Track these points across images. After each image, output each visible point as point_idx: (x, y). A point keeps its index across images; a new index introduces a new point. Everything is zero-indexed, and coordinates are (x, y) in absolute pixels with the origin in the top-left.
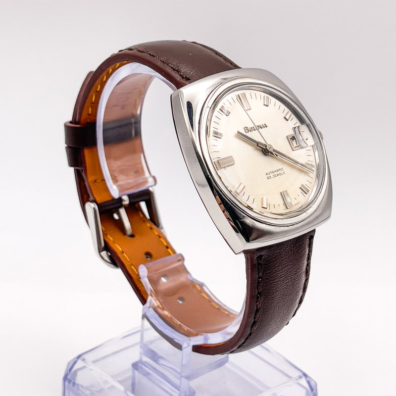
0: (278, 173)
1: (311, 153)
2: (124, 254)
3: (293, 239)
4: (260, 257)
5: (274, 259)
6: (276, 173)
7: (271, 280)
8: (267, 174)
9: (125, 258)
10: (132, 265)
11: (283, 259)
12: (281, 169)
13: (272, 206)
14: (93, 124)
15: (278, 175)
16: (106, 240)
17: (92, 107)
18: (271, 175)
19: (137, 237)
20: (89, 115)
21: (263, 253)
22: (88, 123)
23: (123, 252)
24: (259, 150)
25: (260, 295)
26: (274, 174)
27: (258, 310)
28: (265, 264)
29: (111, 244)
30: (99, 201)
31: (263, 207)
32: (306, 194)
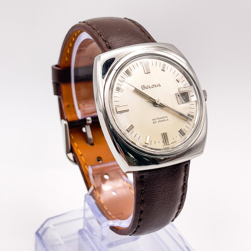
0: (163, 119)
1: (194, 106)
2: (82, 157)
3: (171, 166)
4: (142, 177)
5: (153, 179)
6: (161, 120)
7: (151, 193)
8: (153, 120)
9: (82, 159)
10: (86, 165)
11: (161, 179)
12: (166, 117)
13: (153, 142)
14: (69, 68)
15: (162, 121)
16: (73, 145)
17: (68, 57)
18: (157, 121)
19: (95, 145)
20: (66, 62)
21: (144, 175)
22: (66, 67)
23: (82, 155)
24: (151, 102)
25: (143, 202)
26: (159, 120)
27: (142, 212)
28: (146, 182)
29: (75, 149)
30: (69, 119)
31: (145, 143)
32: (183, 136)
